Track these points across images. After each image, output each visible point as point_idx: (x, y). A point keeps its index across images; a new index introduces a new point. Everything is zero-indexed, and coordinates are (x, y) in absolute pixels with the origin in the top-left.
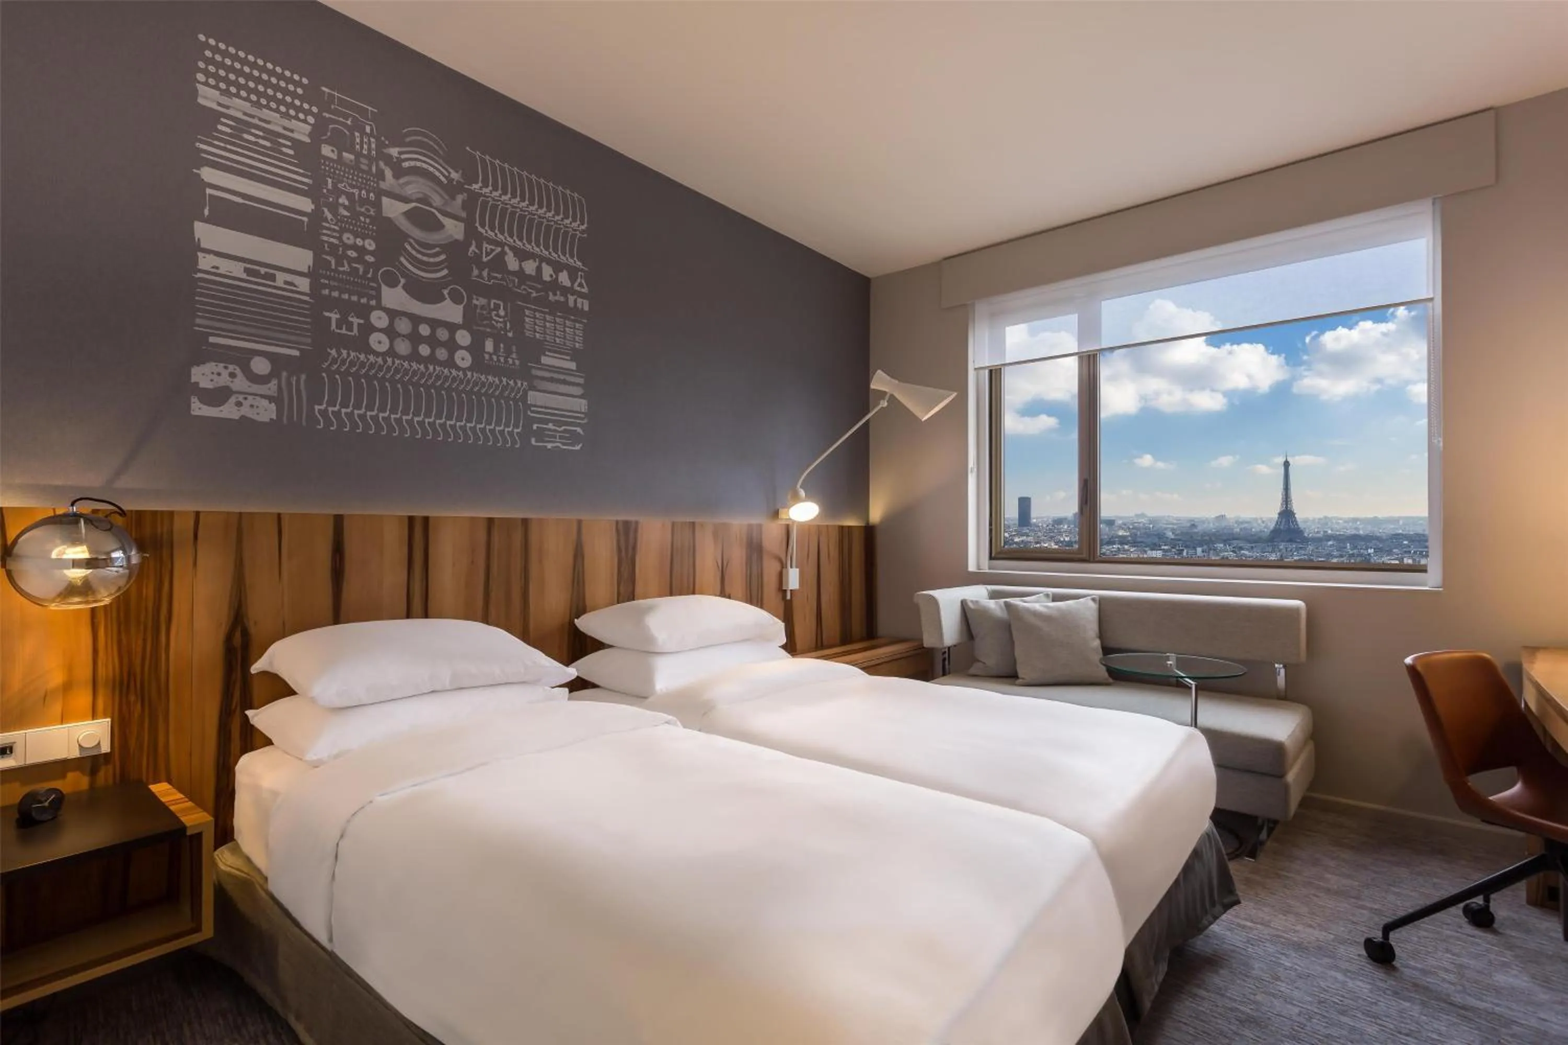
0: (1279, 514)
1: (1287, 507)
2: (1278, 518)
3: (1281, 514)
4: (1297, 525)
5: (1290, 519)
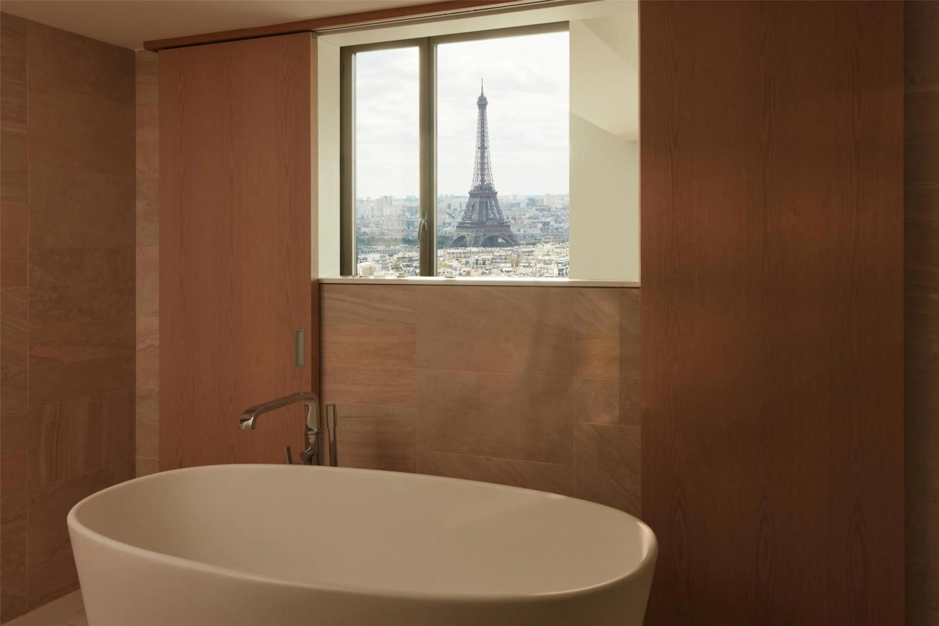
1: (483, 181)
3: (473, 194)
4: (500, 213)
5: (488, 202)
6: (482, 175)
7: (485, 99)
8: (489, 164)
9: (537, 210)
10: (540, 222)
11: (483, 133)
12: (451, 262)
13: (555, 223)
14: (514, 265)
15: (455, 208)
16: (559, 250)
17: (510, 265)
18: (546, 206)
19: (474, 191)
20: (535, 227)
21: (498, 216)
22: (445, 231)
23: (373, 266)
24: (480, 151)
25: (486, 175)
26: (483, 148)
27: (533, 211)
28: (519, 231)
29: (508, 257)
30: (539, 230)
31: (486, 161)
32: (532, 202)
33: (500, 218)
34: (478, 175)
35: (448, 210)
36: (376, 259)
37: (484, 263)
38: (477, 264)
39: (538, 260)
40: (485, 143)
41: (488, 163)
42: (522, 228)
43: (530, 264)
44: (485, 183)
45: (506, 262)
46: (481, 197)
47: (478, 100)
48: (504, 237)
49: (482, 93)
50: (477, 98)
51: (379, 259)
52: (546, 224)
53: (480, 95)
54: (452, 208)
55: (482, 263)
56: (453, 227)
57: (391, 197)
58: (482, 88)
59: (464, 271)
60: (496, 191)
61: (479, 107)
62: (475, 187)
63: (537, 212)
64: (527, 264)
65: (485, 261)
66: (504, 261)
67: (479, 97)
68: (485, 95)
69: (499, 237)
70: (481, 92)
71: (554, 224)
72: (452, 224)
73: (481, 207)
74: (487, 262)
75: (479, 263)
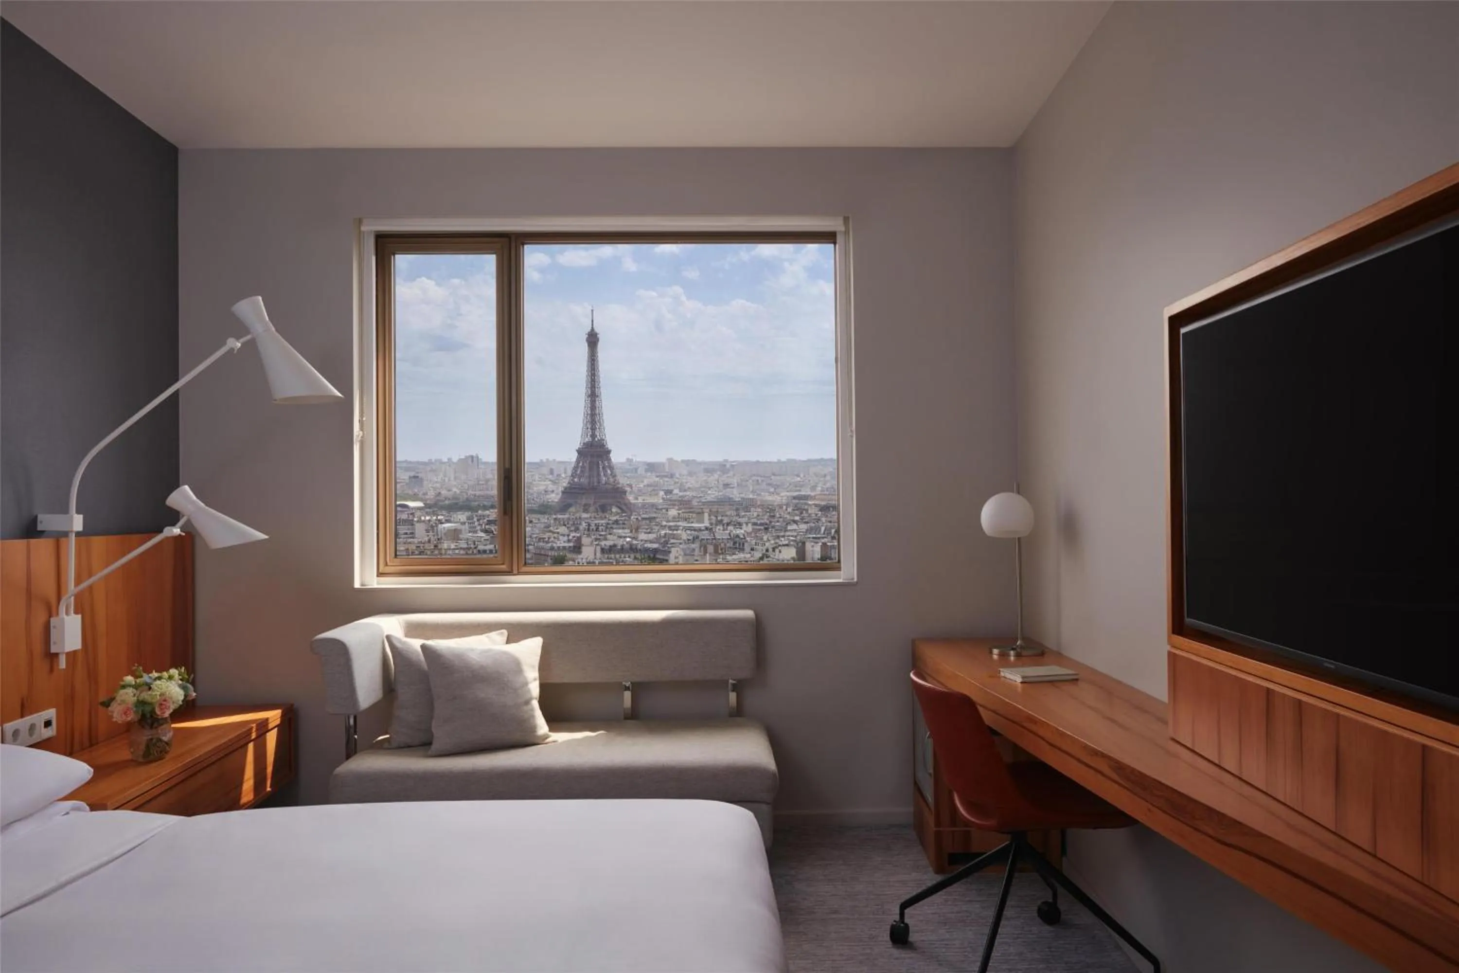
0: (579, 452)
1: (593, 436)
2: (578, 462)
3: (582, 453)
4: (614, 476)
5: (600, 462)
6: (593, 429)
7: (596, 334)
8: (601, 415)
9: (657, 477)
10: (663, 490)
11: (593, 377)
12: (557, 529)
13: (680, 491)
14: (634, 531)
15: (559, 473)
16: (686, 515)
17: (629, 531)
18: (667, 472)
19: (582, 448)
20: (657, 494)
21: (611, 480)
22: (548, 499)
23: (459, 528)
24: (590, 399)
25: (598, 430)
26: (593, 395)
27: (652, 478)
28: (637, 499)
29: (626, 522)
30: (661, 498)
31: (597, 412)
32: (651, 467)
33: (614, 482)
34: (588, 428)
35: (550, 477)
36: (462, 520)
37: (597, 530)
38: (589, 530)
39: (662, 526)
40: (597, 389)
41: (599, 414)
42: (640, 496)
43: (652, 529)
44: (596, 439)
45: (623, 528)
46: (592, 456)
47: (587, 336)
48: (618, 504)
49: (592, 328)
50: (586, 334)
51: (465, 520)
52: (669, 492)
53: (589, 329)
54: (555, 474)
55: (595, 529)
56: (557, 494)
57: (478, 457)
58: (592, 321)
59: (574, 537)
60: (610, 448)
61: (589, 346)
62: (584, 443)
63: (657, 479)
64: (649, 531)
65: (599, 526)
66: (621, 526)
67: (589, 332)
68: (597, 330)
69: (613, 505)
70: (591, 326)
71: (678, 492)
72: (556, 492)
73: (591, 469)
74: (600, 528)
75: (591, 530)
